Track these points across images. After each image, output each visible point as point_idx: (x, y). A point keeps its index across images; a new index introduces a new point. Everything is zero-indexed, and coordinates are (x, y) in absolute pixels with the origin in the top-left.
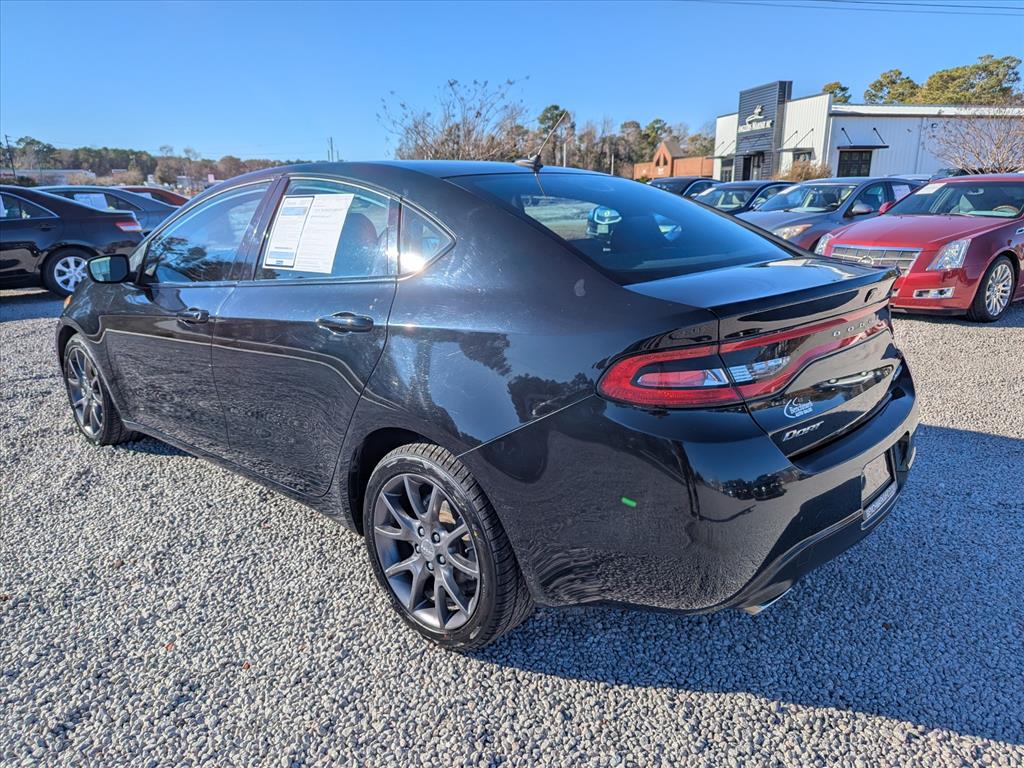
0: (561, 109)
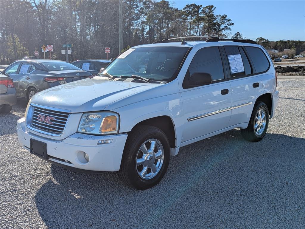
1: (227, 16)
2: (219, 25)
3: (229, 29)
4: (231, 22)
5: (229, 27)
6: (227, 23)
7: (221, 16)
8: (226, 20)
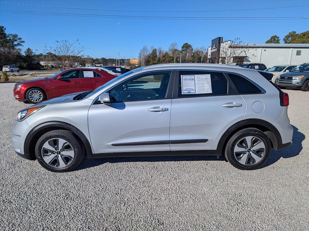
0: (188, 44)
1: (17, 35)
2: (13, 42)
3: (21, 45)
4: (22, 40)
5: (21, 44)
6: (19, 40)
7: (13, 34)
8: (18, 38)
